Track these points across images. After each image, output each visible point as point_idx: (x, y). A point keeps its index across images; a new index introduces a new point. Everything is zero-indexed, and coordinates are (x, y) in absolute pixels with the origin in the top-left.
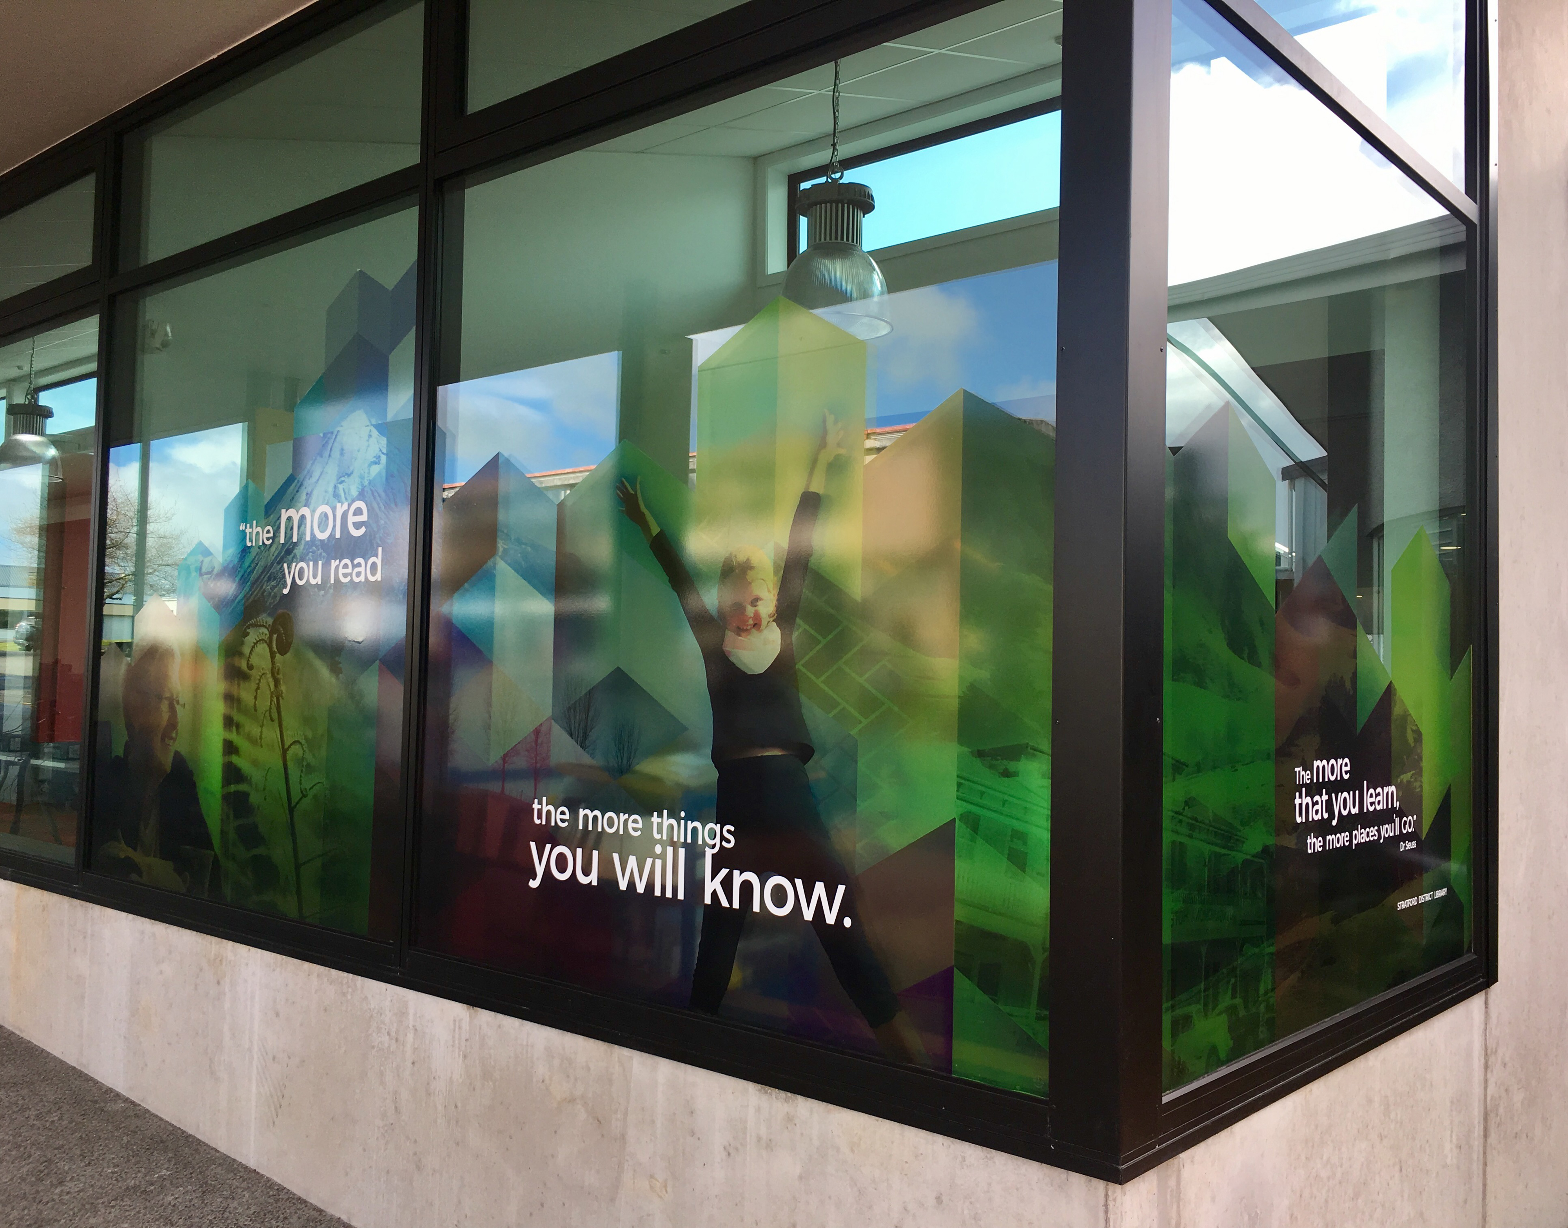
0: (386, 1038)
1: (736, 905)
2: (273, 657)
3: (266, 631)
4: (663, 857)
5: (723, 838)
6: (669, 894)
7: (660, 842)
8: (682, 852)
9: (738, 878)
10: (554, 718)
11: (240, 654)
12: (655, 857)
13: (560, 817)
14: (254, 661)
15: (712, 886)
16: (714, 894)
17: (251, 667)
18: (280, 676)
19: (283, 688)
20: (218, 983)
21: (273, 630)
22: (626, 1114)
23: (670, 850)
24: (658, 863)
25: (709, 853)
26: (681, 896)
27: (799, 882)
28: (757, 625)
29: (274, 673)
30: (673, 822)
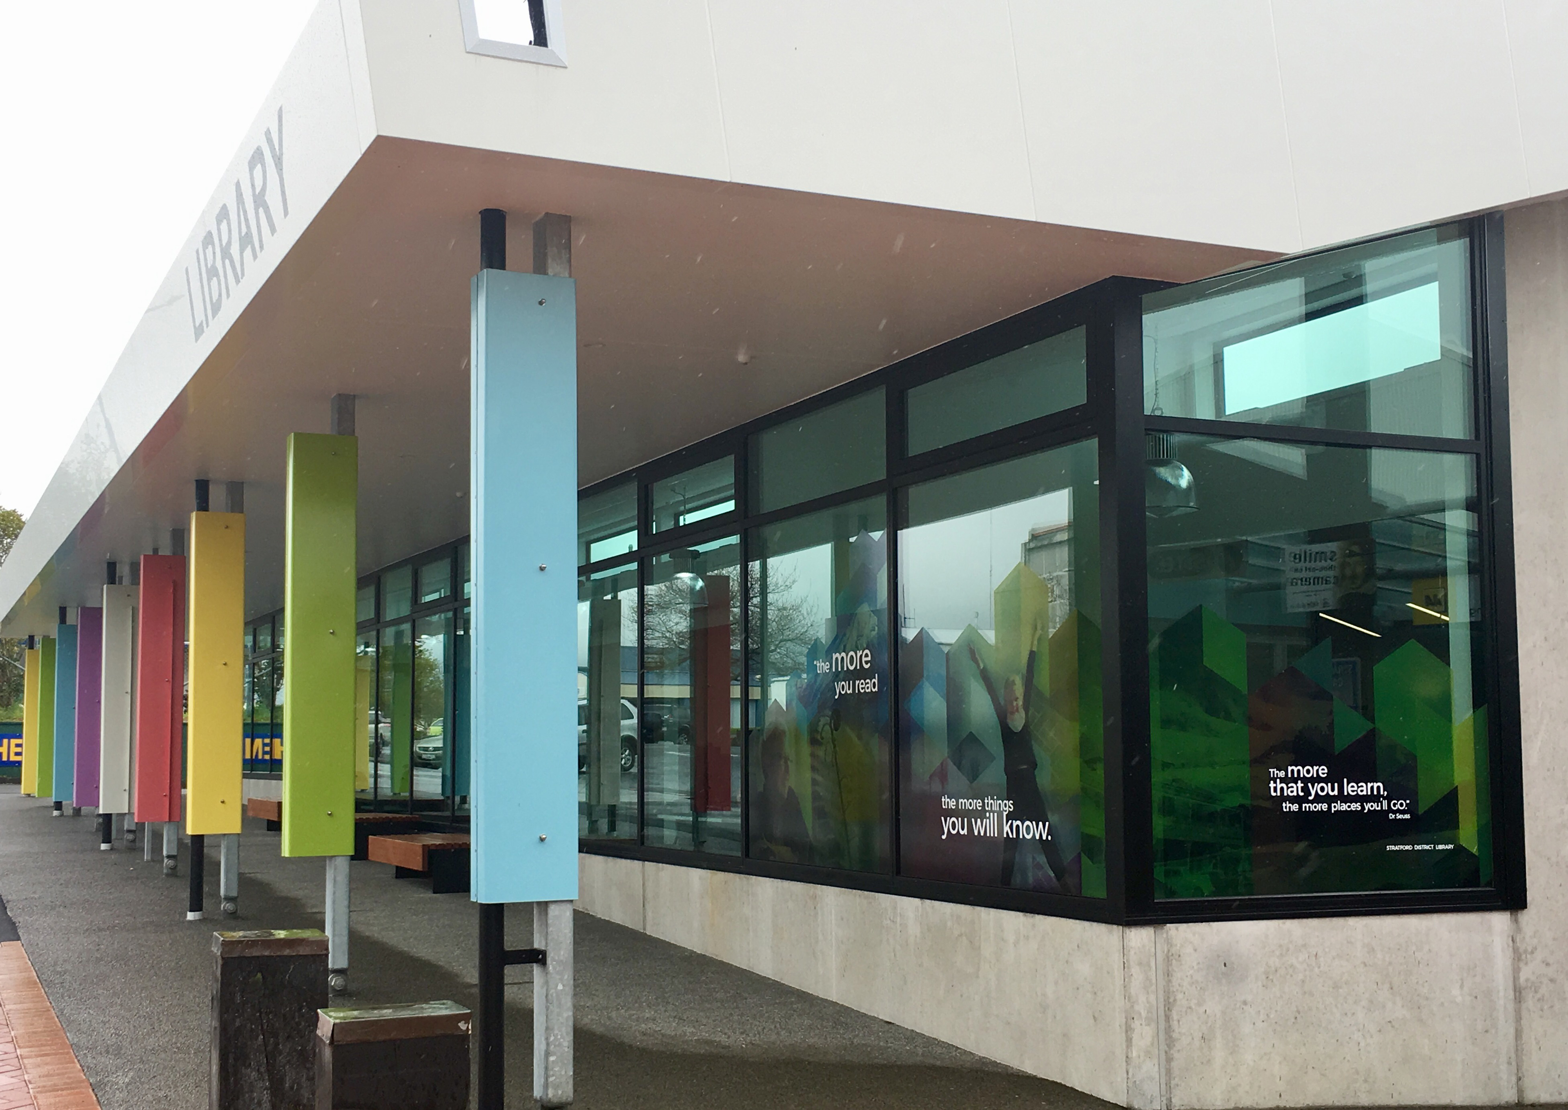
0: (889, 922)
1: (1015, 836)
2: (832, 732)
3: (828, 719)
4: (989, 818)
5: (1010, 807)
6: (992, 835)
7: (988, 811)
8: (996, 814)
9: (1015, 823)
10: (949, 757)
11: (817, 732)
12: (986, 818)
13: (952, 804)
14: (824, 735)
15: (1006, 828)
16: (1007, 833)
17: (822, 738)
18: (836, 743)
19: (837, 748)
20: (815, 908)
21: (832, 718)
22: (980, 937)
23: (992, 814)
24: (988, 820)
25: (1005, 814)
26: (996, 835)
27: (1034, 822)
28: (1017, 710)
29: (833, 741)
30: (992, 801)
